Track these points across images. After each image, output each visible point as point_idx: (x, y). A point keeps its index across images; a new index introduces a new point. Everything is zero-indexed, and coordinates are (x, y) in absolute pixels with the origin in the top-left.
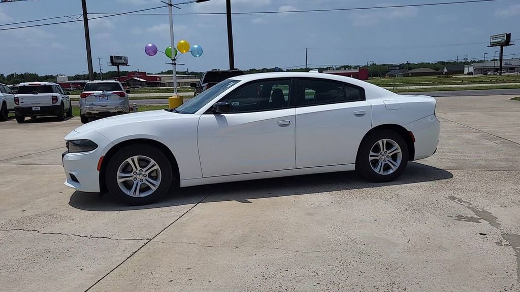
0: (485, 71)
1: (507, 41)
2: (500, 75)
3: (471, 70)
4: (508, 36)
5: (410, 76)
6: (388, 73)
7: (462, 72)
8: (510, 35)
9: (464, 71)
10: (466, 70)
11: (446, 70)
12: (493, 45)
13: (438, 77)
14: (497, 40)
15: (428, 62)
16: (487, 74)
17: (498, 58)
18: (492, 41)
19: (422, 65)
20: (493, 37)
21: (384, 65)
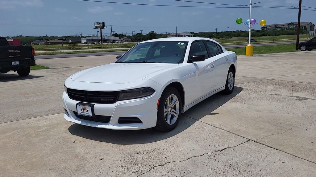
0: (93, 42)
1: (103, 27)
2: (102, 44)
3: (85, 41)
4: (104, 23)
5: (49, 44)
6: (32, 42)
7: (81, 42)
8: (104, 22)
9: (81, 41)
10: (83, 41)
11: (70, 41)
12: (96, 28)
13: (69, 45)
14: (98, 25)
15: (57, 36)
16: (94, 43)
17: (100, 35)
18: (95, 26)
19: (53, 38)
20: (96, 23)
21: (28, 37)
